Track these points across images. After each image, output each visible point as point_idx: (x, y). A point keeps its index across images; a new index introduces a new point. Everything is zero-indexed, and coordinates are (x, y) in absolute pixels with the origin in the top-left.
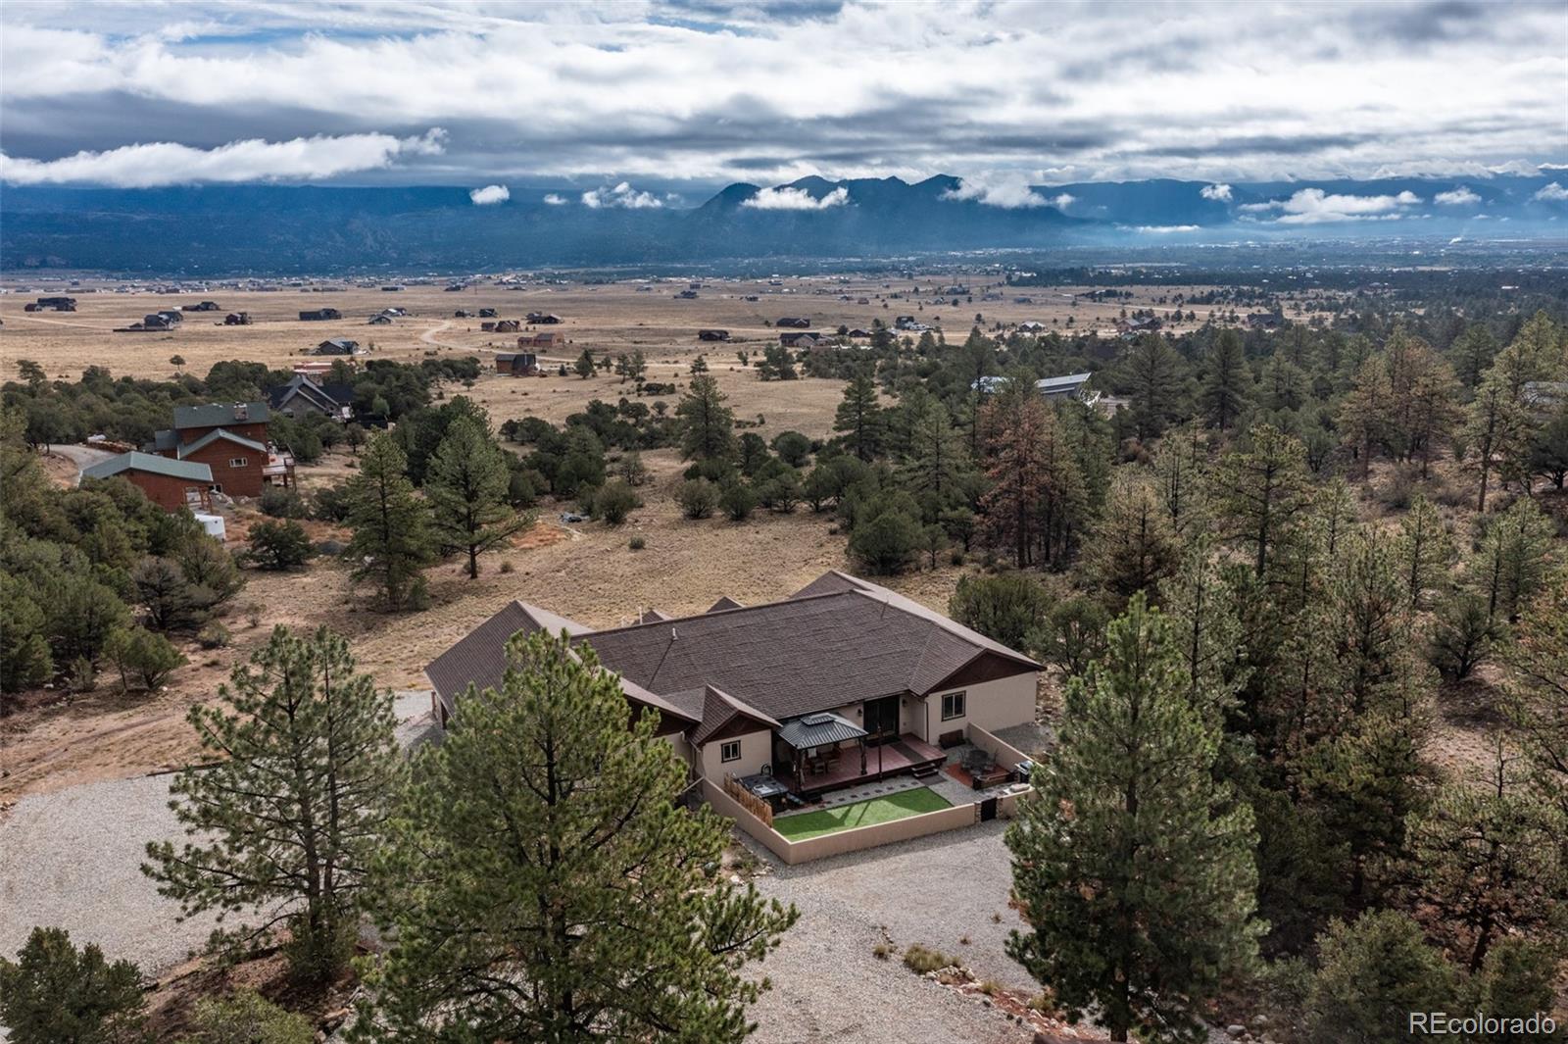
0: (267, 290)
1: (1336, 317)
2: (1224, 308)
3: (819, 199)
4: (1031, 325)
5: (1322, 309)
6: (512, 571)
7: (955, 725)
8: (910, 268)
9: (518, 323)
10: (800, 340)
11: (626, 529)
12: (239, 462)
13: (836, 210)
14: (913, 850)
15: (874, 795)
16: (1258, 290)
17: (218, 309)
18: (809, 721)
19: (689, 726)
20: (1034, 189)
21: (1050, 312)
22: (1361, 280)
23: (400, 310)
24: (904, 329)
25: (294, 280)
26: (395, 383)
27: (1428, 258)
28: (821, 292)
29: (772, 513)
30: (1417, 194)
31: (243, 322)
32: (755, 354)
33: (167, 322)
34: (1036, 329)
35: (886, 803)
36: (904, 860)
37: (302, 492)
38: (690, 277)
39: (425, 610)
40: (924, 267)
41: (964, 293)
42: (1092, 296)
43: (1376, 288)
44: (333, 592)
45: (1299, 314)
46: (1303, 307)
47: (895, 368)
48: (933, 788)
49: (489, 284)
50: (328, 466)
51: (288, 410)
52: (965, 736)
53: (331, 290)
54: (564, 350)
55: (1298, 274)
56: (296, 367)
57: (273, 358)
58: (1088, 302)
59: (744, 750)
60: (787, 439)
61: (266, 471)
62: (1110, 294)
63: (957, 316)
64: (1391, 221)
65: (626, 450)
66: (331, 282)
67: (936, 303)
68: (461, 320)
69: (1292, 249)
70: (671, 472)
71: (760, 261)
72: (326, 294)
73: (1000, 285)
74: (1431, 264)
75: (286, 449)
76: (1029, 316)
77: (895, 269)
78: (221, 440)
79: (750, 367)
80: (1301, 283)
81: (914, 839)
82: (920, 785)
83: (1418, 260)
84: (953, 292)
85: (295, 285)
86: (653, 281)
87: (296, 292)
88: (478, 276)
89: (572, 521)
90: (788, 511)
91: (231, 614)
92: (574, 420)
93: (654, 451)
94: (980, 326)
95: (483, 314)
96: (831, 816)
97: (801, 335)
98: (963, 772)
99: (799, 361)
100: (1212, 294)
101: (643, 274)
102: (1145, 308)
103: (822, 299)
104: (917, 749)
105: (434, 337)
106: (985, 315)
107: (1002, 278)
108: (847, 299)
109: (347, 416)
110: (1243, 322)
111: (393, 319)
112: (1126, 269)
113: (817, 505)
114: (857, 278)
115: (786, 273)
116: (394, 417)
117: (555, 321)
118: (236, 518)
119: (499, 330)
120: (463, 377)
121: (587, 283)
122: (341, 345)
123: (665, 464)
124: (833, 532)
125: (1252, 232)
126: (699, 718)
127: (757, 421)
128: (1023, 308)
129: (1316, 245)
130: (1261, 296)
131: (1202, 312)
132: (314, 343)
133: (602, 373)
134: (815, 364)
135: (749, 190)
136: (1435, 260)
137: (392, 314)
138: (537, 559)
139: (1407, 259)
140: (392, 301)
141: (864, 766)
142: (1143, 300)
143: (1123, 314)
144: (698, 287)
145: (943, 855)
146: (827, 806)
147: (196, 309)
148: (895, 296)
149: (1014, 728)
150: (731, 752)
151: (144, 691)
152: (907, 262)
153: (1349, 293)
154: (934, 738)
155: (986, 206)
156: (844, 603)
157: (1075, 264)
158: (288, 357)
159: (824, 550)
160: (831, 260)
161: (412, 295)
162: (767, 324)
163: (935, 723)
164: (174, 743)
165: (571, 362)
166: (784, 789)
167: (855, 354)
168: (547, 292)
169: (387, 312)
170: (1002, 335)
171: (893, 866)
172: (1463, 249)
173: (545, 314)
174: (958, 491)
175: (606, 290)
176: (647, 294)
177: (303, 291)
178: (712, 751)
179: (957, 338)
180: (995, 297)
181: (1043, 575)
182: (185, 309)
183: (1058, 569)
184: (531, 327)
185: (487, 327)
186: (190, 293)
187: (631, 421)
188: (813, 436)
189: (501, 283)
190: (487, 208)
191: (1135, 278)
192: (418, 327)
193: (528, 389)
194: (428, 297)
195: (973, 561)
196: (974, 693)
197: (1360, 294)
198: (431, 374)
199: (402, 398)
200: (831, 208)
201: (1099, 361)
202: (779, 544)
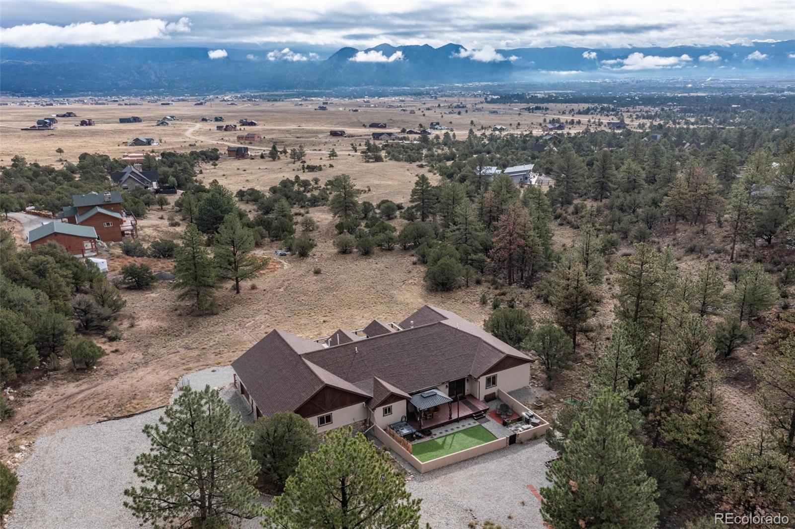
0: (100, 104)
1: (652, 123)
2: (594, 116)
3: (388, 56)
4: (499, 127)
5: (644, 118)
6: (256, 288)
7: (492, 390)
8: (435, 93)
9: (235, 126)
10: (382, 137)
11: (309, 260)
12: (108, 224)
13: (397, 62)
14: (479, 463)
15: (456, 430)
16: (612, 106)
17: (75, 116)
18: (426, 394)
19: (367, 400)
20: (498, 51)
21: (508, 119)
22: (661, 101)
23: (172, 117)
24: (434, 129)
25: (114, 98)
26: (178, 168)
27: (696, 89)
28: (390, 106)
29: (382, 250)
30: (690, 55)
31: (90, 124)
32: (360, 145)
33: (50, 125)
34: (501, 130)
35: (462, 435)
36: (475, 469)
37: (140, 237)
38: (322, 97)
39: (217, 314)
40: (442, 93)
41: (463, 107)
42: (528, 109)
43: (670, 105)
44: (168, 303)
45: (632, 121)
46: (634, 117)
47: (433, 156)
48: (484, 425)
49: (217, 101)
50: (150, 219)
51: (125, 185)
52: (496, 395)
53: (134, 104)
54: (262, 142)
55: (631, 98)
56: (124, 156)
57: (110, 148)
58: (526, 113)
59: (394, 410)
60: (385, 205)
61: (122, 229)
62: (538, 108)
63: (461, 121)
64: (678, 69)
65: (302, 207)
66: (134, 100)
67: (450, 113)
68: (204, 123)
69: (628, 83)
70: (327, 222)
71: (358, 89)
72: (133, 106)
73: (482, 103)
74: (697, 92)
75: (131, 214)
76: (497, 121)
77: (428, 94)
78: (99, 213)
79: (359, 153)
80: (633, 102)
81: (478, 456)
82: (477, 423)
83: (691, 90)
84: (458, 107)
85: (114, 101)
86: (303, 100)
87: (115, 106)
88: (211, 96)
89: (282, 255)
90: (390, 249)
91: (119, 319)
92: (274, 190)
93: (316, 208)
94: (473, 127)
95: (217, 119)
96: (437, 443)
97: (383, 134)
98: (497, 416)
99: (383, 149)
100: (588, 109)
101: (297, 96)
102: (556, 117)
103: (392, 110)
104: (474, 403)
105: (193, 134)
106: (475, 120)
107: (483, 99)
108: (404, 110)
109: (156, 187)
110: (605, 126)
111: (169, 122)
112: (545, 94)
113: (405, 246)
114: (408, 99)
115: (372, 95)
116: (179, 187)
117: (254, 124)
118: (112, 257)
119: (226, 130)
120: (211, 160)
121: (269, 101)
122: (145, 141)
123: (323, 217)
124: (414, 263)
125: (608, 74)
126: (371, 395)
127: (367, 189)
128: (493, 116)
129: (640, 81)
130: (613, 110)
131: (584, 119)
132: (130, 138)
133: (282, 156)
134: (392, 153)
135: (352, 51)
136: (699, 90)
137: (169, 120)
138: (268, 280)
139: (685, 89)
140: (167, 111)
141: (450, 415)
142: (555, 112)
143: (545, 120)
144: (326, 103)
145: (494, 465)
146: (435, 437)
147: (64, 116)
148: (428, 109)
149: (519, 390)
150: (387, 411)
151: (85, 369)
152: (433, 90)
153: (657, 109)
154: (482, 398)
155: (474, 61)
156: (437, 329)
157: (519, 91)
158: (117, 147)
159: (411, 275)
160: (394, 88)
161: (178, 108)
162: (364, 126)
163: (482, 390)
164: (106, 401)
165: (267, 150)
166: (414, 430)
167: (411, 147)
168: (248, 106)
169: (165, 118)
170: (484, 134)
171: (471, 472)
172: (712, 84)
173: (249, 121)
174: (476, 243)
175: (279, 105)
176: (300, 107)
177: (119, 105)
178: (379, 411)
179: (462, 135)
180: (479, 110)
181: (521, 290)
182: (58, 116)
183: (528, 286)
184: (242, 128)
185: (219, 128)
186: (59, 106)
187: (302, 189)
188: (398, 200)
189: (224, 100)
190: (215, 60)
191: (549, 99)
192: (183, 127)
193: (245, 167)
194: (186, 108)
195: (486, 281)
196: (501, 375)
197: (663, 110)
198: (195, 159)
199: (182, 176)
200: (396, 61)
201: (536, 153)
202: (389, 270)
